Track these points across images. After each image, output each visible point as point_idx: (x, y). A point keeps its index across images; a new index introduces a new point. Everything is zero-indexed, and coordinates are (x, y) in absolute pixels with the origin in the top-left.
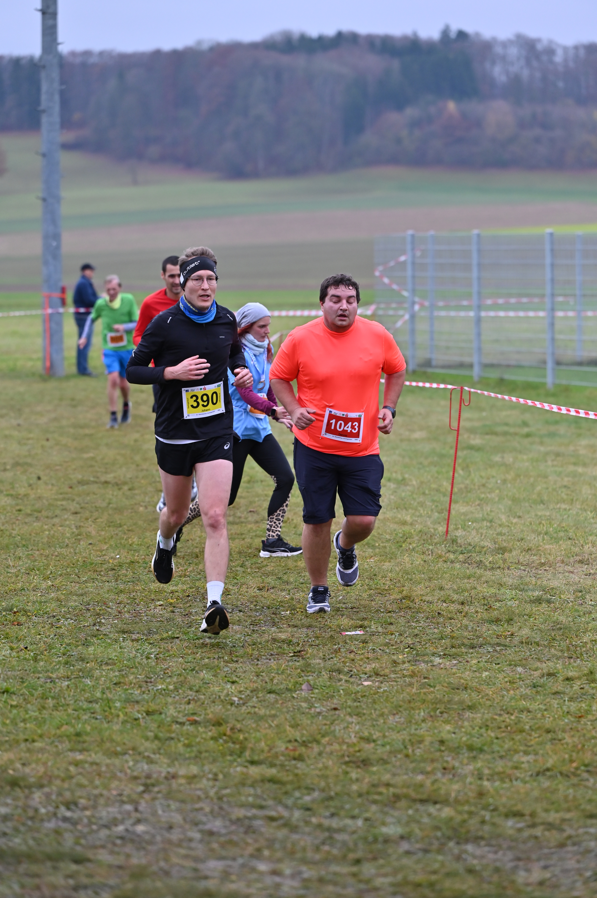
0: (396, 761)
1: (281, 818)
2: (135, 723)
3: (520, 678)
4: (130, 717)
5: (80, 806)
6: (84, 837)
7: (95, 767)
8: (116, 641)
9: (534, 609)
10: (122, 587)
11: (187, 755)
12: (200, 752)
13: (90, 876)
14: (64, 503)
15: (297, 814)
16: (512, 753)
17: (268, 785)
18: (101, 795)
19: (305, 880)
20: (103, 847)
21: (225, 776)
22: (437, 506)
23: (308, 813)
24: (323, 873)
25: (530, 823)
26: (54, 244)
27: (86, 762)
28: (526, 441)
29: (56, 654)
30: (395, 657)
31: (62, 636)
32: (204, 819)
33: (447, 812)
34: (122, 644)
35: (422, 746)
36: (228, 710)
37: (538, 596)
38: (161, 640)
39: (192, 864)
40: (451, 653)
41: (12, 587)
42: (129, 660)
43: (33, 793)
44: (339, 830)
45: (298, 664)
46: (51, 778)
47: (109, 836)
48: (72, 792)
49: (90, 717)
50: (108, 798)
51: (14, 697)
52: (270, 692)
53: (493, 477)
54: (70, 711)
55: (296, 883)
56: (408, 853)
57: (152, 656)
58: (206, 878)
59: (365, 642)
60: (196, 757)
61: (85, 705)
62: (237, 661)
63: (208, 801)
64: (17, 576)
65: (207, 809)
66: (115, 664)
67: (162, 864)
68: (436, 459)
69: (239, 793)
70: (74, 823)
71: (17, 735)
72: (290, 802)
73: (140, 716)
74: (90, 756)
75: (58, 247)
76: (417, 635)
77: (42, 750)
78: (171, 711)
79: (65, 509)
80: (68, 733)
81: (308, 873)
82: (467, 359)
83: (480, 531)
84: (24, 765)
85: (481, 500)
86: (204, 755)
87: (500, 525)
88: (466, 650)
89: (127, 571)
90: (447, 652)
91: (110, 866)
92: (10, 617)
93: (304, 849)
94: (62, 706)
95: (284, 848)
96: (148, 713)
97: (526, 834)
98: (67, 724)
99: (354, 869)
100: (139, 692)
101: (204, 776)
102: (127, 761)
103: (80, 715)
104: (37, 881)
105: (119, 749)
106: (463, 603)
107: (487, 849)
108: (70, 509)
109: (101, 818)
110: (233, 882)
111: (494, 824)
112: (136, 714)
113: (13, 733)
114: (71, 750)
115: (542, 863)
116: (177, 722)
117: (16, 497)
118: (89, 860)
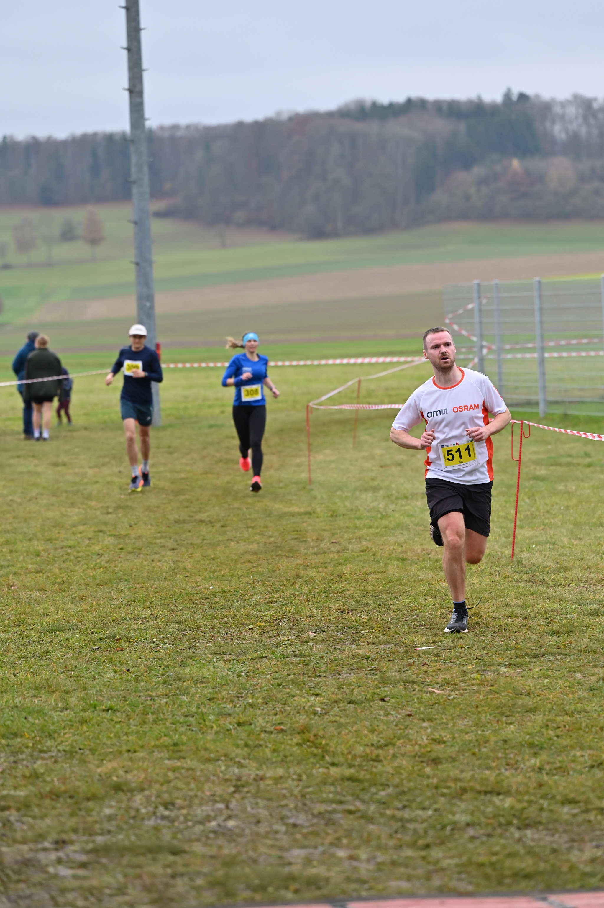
0: (464, 759)
1: (358, 811)
2: (227, 733)
3: (578, 683)
4: (222, 728)
5: (177, 806)
6: (181, 832)
7: (190, 772)
8: (210, 661)
9: (592, 620)
10: (215, 613)
11: (274, 760)
12: (286, 757)
13: (186, 865)
14: (162, 541)
15: (373, 807)
16: (569, 748)
17: (346, 783)
18: (196, 796)
19: (379, 864)
20: (198, 840)
21: (308, 777)
22: (504, 532)
23: (382, 806)
24: (395, 857)
25: (583, 809)
26: (148, 304)
27: (183, 768)
28: (588, 470)
29: (155, 675)
30: (465, 668)
31: (160, 659)
32: (289, 814)
33: (508, 802)
34: (216, 664)
35: (487, 745)
36: (310, 719)
37: (595, 609)
38: (252, 659)
39: (279, 853)
40: (516, 663)
41: (114, 617)
42: (222, 678)
43: (135, 796)
44: (410, 820)
45: (376, 677)
46: (150, 783)
47: (203, 831)
48: (170, 794)
49: (187, 729)
50: (202, 799)
51: (118, 714)
52: (350, 702)
53: (557, 504)
54: (168, 724)
55: (371, 867)
56: (473, 838)
57: (243, 674)
58: (290, 864)
59: (437, 655)
60: (282, 761)
61: (182, 719)
62: (320, 676)
63: (293, 798)
64: (120, 607)
65: (292, 806)
66: (209, 682)
67: (251, 853)
68: (504, 489)
69: (321, 791)
70: (172, 821)
71: (121, 746)
72: (366, 797)
73: (231, 727)
74: (186, 763)
75: (152, 307)
76: (484, 647)
77: (143, 759)
78: (261, 721)
79: (164, 546)
80: (166, 744)
81: (381, 857)
82: (533, 398)
83: (543, 552)
84: (126, 772)
85: (545, 525)
86: (289, 758)
87: (562, 547)
88: (529, 660)
89: (220, 599)
90: (512, 662)
91: (204, 856)
92: (114, 644)
93: (379, 838)
94: (162, 720)
95: (361, 837)
96: (239, 724)
97: (580, 819)
98: (165, 735)
99: (423, 853)
100: (231, 705)
101: (289, 777)
102: (220, 766)
103: (177, 728)
104: (138, 871)
105: (212, 756)
106: (526, 618)
107: (544, 832)
108: (168, 546)
109: (196, 816)
110: (314, 867)
111: (551, 811)
112: (228, 725)
113: (116, 745)
114: (169, 759)
115: (595, 843)
116: (265, 731)
117: (118, 537)
118: (185, 852)
